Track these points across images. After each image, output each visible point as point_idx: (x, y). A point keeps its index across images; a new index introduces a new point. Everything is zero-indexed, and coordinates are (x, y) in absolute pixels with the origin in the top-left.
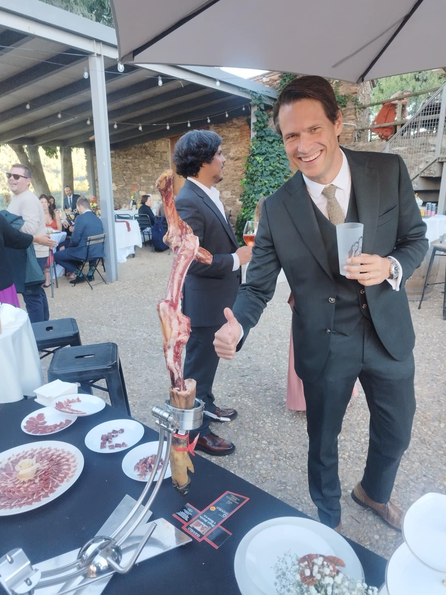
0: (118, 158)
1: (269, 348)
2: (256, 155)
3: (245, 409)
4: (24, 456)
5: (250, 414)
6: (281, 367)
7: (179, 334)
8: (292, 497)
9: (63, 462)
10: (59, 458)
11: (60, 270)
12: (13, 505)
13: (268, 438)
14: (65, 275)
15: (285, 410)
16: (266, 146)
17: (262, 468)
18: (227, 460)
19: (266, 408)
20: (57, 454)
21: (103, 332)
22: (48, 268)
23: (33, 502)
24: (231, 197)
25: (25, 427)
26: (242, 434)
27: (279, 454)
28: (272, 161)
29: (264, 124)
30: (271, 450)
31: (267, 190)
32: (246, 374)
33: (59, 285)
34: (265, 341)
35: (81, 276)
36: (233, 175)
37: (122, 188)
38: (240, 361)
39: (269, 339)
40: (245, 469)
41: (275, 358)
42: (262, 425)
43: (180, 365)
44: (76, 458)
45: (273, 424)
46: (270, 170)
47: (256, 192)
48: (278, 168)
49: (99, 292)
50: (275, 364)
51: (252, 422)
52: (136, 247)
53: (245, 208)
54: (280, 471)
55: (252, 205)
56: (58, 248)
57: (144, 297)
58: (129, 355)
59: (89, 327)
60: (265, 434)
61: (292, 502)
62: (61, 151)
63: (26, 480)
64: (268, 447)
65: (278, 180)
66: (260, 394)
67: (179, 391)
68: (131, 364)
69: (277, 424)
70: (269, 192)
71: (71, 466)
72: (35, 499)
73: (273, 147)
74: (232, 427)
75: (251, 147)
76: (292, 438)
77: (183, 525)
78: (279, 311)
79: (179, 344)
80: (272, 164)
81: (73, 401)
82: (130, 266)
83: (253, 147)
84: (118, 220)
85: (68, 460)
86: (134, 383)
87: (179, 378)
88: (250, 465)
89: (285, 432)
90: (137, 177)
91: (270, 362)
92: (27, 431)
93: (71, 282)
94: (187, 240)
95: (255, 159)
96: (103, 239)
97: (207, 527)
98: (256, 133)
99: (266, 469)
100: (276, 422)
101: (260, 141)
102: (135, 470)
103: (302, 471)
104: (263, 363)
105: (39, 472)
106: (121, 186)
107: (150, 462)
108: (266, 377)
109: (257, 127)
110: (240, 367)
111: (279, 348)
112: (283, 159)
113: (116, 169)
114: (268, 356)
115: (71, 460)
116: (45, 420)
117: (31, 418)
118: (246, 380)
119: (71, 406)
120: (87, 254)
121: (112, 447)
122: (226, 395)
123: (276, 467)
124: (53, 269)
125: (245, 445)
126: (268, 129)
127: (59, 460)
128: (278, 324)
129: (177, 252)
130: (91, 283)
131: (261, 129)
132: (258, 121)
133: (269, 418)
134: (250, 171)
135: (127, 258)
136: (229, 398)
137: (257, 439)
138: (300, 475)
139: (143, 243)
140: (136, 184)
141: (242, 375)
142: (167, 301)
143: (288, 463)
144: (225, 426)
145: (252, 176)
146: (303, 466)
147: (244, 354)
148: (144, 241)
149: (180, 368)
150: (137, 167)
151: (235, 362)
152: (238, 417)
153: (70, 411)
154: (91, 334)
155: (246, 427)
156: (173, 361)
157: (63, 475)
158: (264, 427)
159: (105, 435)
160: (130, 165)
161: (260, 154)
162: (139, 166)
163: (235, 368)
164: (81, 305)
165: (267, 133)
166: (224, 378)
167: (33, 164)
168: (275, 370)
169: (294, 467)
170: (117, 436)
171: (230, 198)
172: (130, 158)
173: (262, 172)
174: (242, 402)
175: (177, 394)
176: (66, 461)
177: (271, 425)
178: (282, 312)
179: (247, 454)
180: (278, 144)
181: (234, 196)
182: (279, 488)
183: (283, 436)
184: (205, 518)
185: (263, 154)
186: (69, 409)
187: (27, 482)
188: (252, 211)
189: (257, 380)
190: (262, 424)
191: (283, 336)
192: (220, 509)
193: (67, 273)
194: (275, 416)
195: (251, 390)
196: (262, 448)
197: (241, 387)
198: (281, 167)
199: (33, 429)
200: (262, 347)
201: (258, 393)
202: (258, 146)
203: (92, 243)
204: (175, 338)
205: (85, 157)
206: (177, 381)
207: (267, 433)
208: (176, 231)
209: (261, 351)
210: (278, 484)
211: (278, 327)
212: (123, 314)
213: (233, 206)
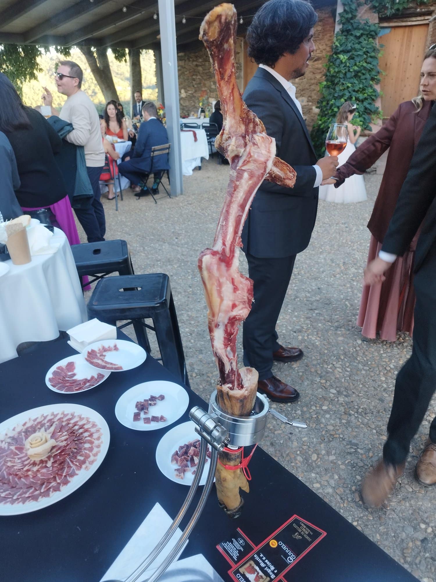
0: (187, 61)
1: (342, 278)
2: (339, 53)
3: (312, 349)
4: (42, 421)
5: (317, 355)
6: (356, 301)
7: (234, 306)
8: (364, 463)
9: (86, 437)
10: (81, 431)
11: (125, 182)
12: (15, 498)
13: (337, 387)
14: (131, 187)
15: (359, 354)
16: (353, 42)
17: (329, 423)
18: (290, 409)
19: (336, 349)
20: (80, 423)
21: (164, 250)
22: (112, 180)
23: (40, 497)
24: (306, 104)
25: (50, 380)
26: (307, 378)
27: (350, 408)
28: (357, 59)
29: (352, 14)
30: (340, 402)
31: (349, 94)
32: (314, 307)
33: (124, 198)
34: (338, 270)
35: (145, 189)
36: (311, 79)
37: (191, 95)
38: (309, 292)
39: (343, 268)
40: (309, 422)
41: (350, 290)
42: (331, 370)
43: (233, 350)
44: (102, 434)
45: (344, 369)
46: (354, 71)
47: (337, 97)
48: (365, 68)
49: (163, 206)
50: (349, 298)
51: (319, 365)
52: (202, 159)
53: (322, 116)
54: (350, 429)
55: (331, 112)
56: (123, 159)
57: (208, 214)
58: (189, 278)
59: (151, 243)
60: (334, 382)
61: (364, 469)
62: (129, 53)
63: (37, 460)
64: (338, 398)
65: (363, 83)
66: (330, 332)
67: (231, 389)
68: (190, 287)
69: (349, 369)
70: (352, 98)
71: (94, 445)
72: (44, 492)
73: (360, 43)
74: (296, 369)
75: (334, 44)
76: (366, 390)
77: (231, 567)
78: (355, 235)
79: (232, 321)
80: (358, 64)
81: (109, 349)
82: (196, 180)
83: (337, 44)
84: (185, 129)
85: (91, 435)
86: (192, 309)
87: (232, 369)
88: (316, 418)
89: (357, 380)
90: (207, 83)
91: (342, 294)
92: (52, 385)
93: (136, 195)
94: (254, 144)
95: (338, 58)
96: (168, 150)
97: (264, 577)
98: (341, 26)
99: (334, 425)
100: (348, 367)
101: (345, 36)
102: (172, 461)
103: (377, 432)
104: (335, 295)
105: (54, 450)
106: (190, 92)
107: (192, 453)
108: (338, 312)
109: (343, 19)
110: (308, 299)
111: (354, 279)
112: (371, 57)
113: (186, 73)
114: (341, 288)
115: (95, 436)
116: (75, 371)
117: (59, 368)
118: (314, 315)
119: (105, 356)
120: (152, 165)
121: (147, 421)
122: (291, 330)
123: (346, 423)
124: (117, 180)
125: (310, 392)
126: (356, 21)
127: (82, 433)
128: (354, 250)
129: (236, 166)
130: (156, 197)
131: (348, 20)
132: (345, 10)
133: (339, 361)
134: (332, 72)
135: (193, 170)
136: (295, 334)
137: (324, 387)
138: (375, 437)
139: (210, 155)
140: (206, 90)
141: (309, 308)
142: (214, 253)
143: (360, 420)
144: (289, 366)
145: (333, 79)
146: (377, 425)
147: (313, 284)
148: (211, 153)
149: (234, 357)
150: (207, 71)
151: (303, 292)
152: (304, 358)
153: (104, 364)
154: (152, 252)
155: (313, 370)
156: (223, 346)
157: (82, 458)
158: (333, 373)
159: (141, 402)
160: (200, 68)
161: (344, 52)
162: (209, 69)
163: (302, 299)
164: (144, 220)
165: (355, 25)
166: (290, 311)
167: (102, 68)
168: (348, 304)
169: (367, 425)
170: (155, 404)
171: (305, 106)
172: (200, 60)
173: (345, 74)
174: (308, 340)
175: (228, 394)
176: (89, 436)
177: (341, 371)
178: (359, 237)
179: (312, 403)
180: (367, 39)
181: (310, 103)
182: (349, 451)
183: (356, 385)
184: (261, 558)
185: (348, 51)
186: (103, 361)
187: (38, 463)
188: (330, 119)
189: (327, 315)
190: (331, 368)
191: (359, 265)
192: (284, 547)
193: (132, 186)
194: (346, 360)
195: (319, 326)
196: (330, 397)
197: (309, 322)
198: (369, 66)
199: (59, 383)
200: (335, 276)
201: (327, 331)
202: (343, 41)
203: (156, 153)
204: (226, 312)
205: (154, 61)
206: (228, 375)
207: (337, 380)
208: (237, 128)
209: (333, 281)
210: (348, 444)
211: (354, 254)
212: (185, 232)
213: (308, 115)
